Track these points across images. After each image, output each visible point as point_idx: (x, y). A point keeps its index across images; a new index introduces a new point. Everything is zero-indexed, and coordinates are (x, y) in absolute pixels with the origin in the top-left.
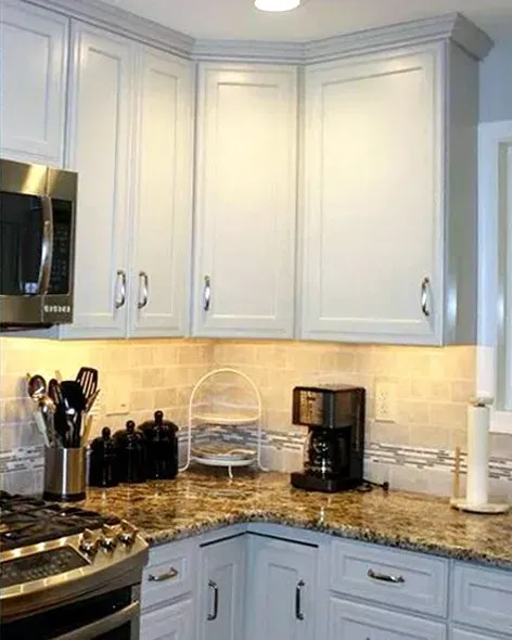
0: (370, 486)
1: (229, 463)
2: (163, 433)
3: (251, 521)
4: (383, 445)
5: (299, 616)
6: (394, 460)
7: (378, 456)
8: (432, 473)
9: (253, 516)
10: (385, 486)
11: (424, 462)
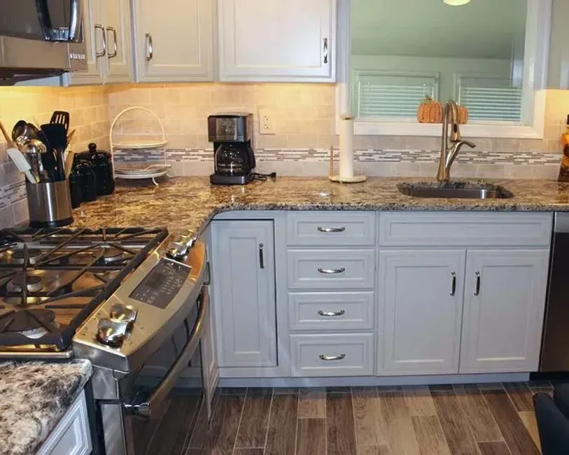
0: (263, 177)
1: (153, 176)
2: (98, 160)
3: (222, 212)
4: (266, 149)
5: (262, 267)
6: (275, 158)
7: (263, 157)
8: (305, 163)
9: (223, 208)
10: (273, 175)
11: (299, 157)
